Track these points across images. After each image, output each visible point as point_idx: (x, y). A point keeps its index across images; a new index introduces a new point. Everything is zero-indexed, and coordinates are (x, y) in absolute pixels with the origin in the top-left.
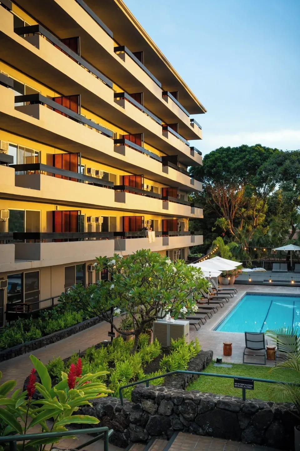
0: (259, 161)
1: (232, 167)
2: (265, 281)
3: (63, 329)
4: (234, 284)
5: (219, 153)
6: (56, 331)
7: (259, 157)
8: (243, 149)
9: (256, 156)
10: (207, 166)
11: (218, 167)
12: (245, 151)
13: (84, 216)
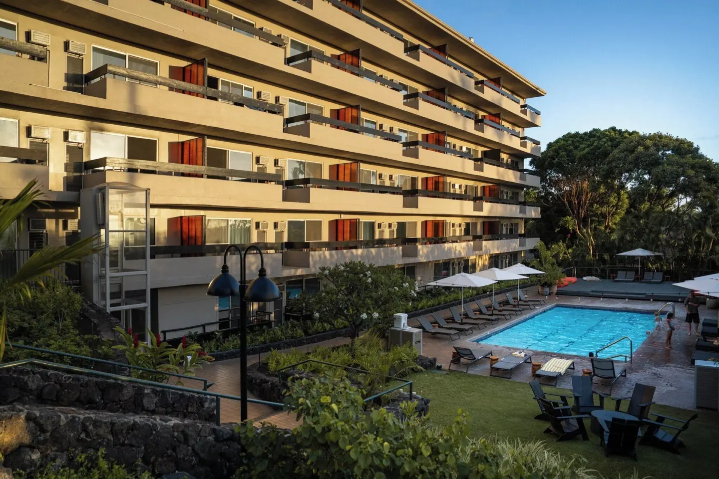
0: (609, 148)
1: (578, 157)
3: (327, 331)
4: (556, 294)
5: (564, 140)
6: (319, 333)
7: (610, 143)
8: (594, 134)
9: (605, 142)
10: (549, 157)
11: (561, 157)
12: (594, 136)
13: (374, 222)
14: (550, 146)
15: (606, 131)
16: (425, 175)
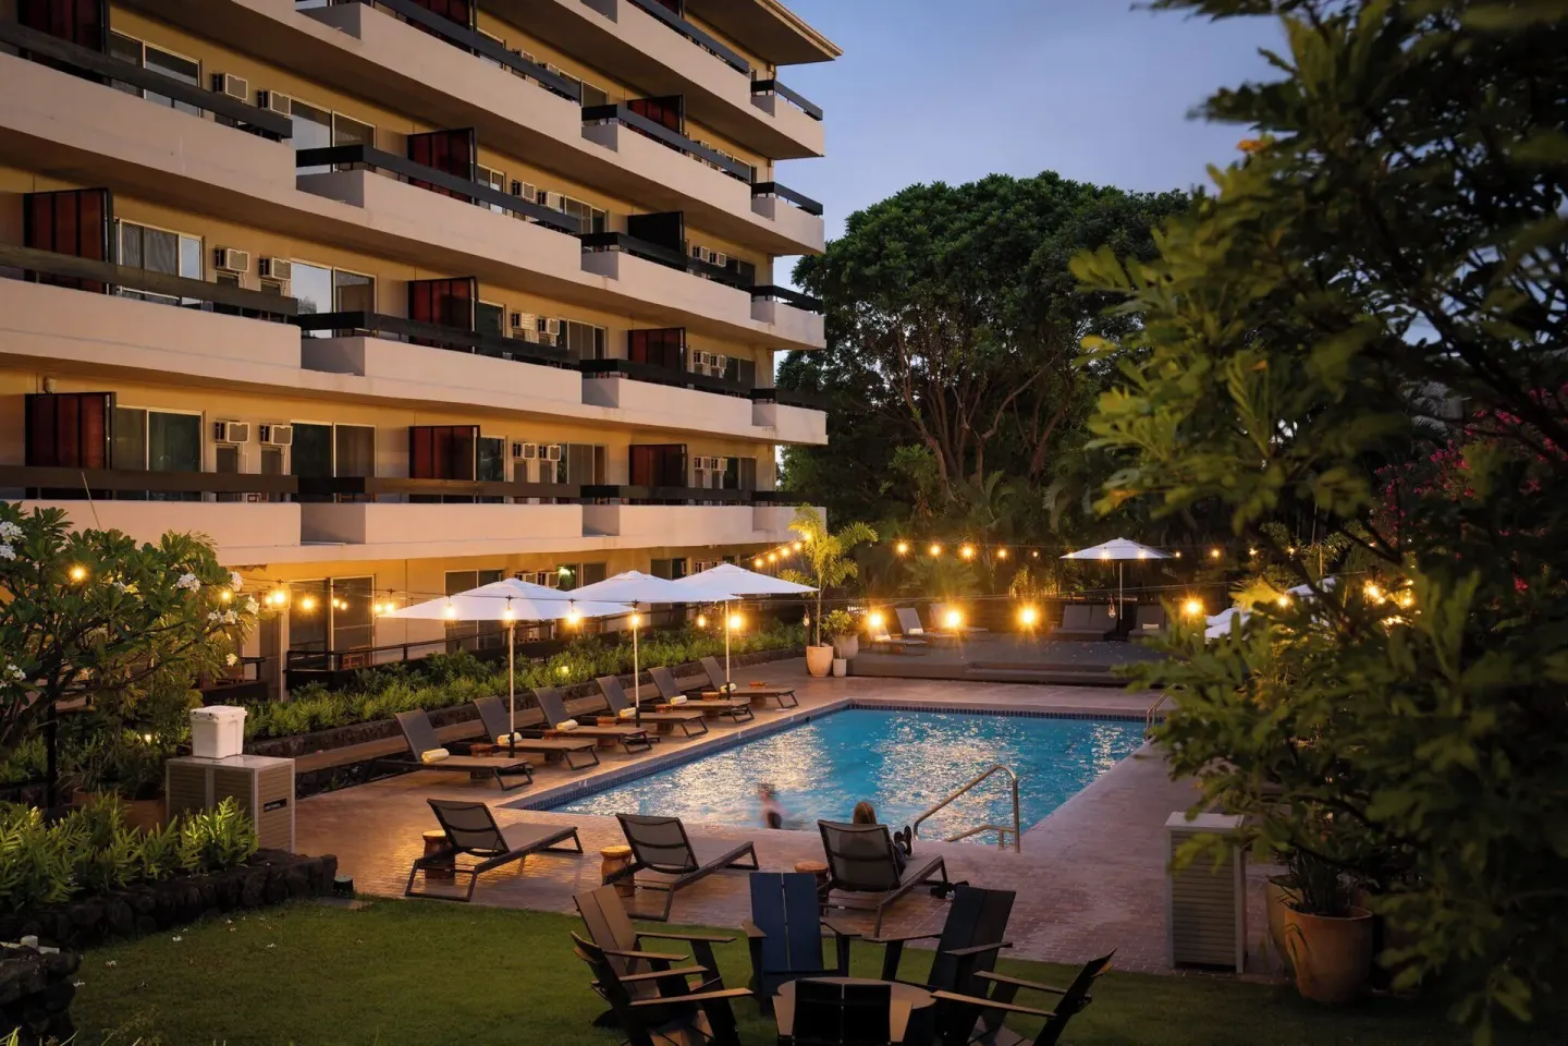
0: (1033, 233)
1: (939, 257)
2: (974, 666)
5: (900, 207)
7: (1035, 220)
8: (991, 191)
9: (1020, 215)
10: (850, 256)
11: (889, 257)
12: (991, 196)
13: (196, 419)
14: (856, 221)
15: (1024, 182)
16: (409, 274)
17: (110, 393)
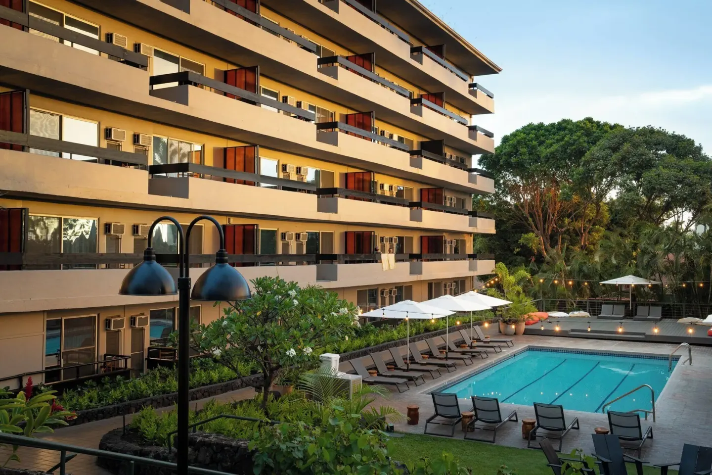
0: (585, 144)
1: (543, 155)
2: (573, 330)
3: (215, 383)
4: (524, 334)
5: (524, 133)
6: (203, 384)
7: (586, 139)
8: (563, 126)
9: (579, 137)
10: (505, 154)
11: (521, 155)
12: (565, 129)
13: (275, 231)
14: (506, 139)
15: (579, 122)
16: (345, 170)
17: (256, 225)
